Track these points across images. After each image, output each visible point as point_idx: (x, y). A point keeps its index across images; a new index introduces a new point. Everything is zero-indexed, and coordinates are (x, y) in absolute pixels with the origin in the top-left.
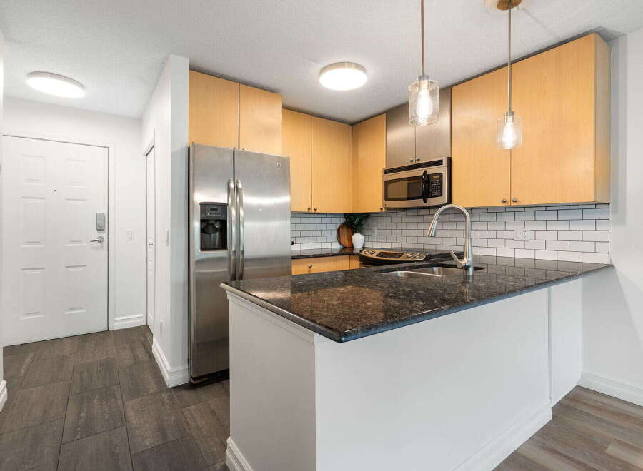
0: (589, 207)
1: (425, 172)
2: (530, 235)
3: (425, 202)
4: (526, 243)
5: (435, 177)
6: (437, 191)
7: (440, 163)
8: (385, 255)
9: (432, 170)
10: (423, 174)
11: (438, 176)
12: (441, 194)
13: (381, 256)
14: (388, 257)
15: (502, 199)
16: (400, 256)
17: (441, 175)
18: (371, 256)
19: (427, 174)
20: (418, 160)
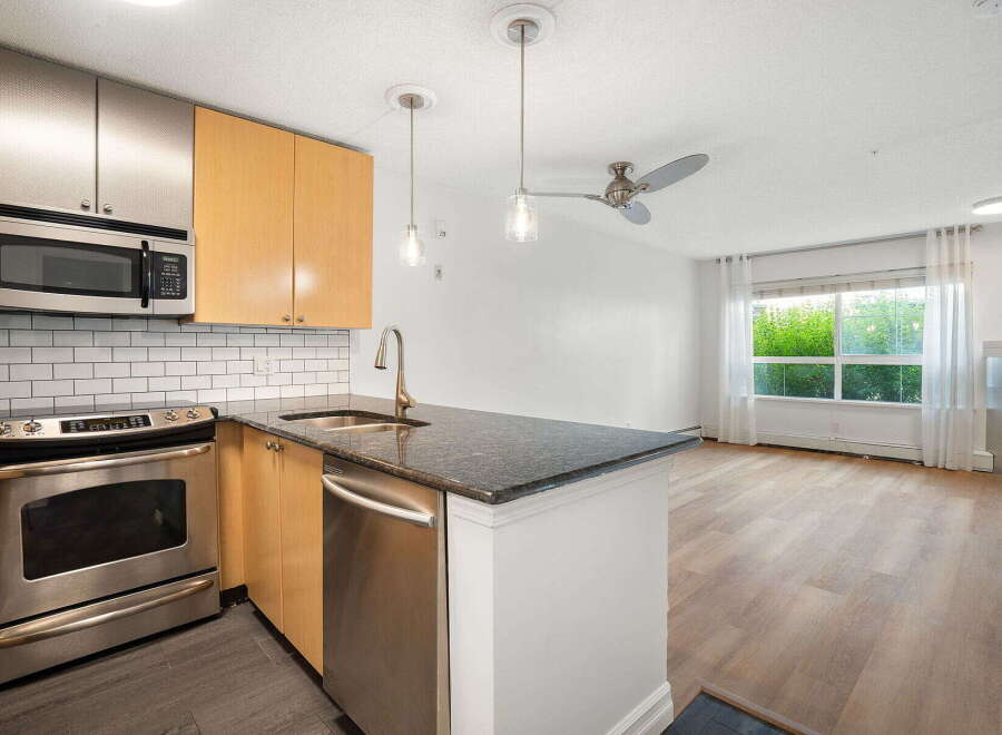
0: (333, 332)
1: (144, 244)
2: (274, 367)
3: (145, 304)
4: (270, 377)
5: (165, 259)
6: (174, 288)
7: (180, 235)
8: (87, 425)
9: (159, 245)
10: (139, 247)
11: (175, 260)
12: (183, 295)
13: (79, 430)
14: (108, 429)
15: (284, 315)
16: (146, 421)
17: (182, 260)
18: (36, 436)
19: (151, 249)
20: (107, 211)
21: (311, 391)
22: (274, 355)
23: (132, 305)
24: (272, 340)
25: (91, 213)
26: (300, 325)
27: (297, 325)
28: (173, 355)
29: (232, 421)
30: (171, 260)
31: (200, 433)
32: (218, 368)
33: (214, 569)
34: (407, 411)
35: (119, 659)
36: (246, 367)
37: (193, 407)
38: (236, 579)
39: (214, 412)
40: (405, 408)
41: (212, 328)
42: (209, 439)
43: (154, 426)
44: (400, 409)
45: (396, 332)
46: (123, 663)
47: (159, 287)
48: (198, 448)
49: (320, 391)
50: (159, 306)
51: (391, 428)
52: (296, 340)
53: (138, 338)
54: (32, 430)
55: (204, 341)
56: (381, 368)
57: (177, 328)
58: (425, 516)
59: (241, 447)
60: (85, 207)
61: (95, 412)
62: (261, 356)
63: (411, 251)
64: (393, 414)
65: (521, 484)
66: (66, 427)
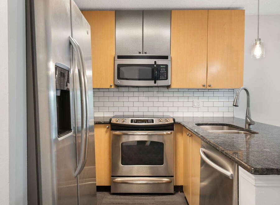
0: (226, 91)
1: (155, 62)
2: (201, 104)
3: (155, 83)
4: (199, 109)
5: (161, 66)
6: (164, 76)
7: (166, 58)
8: (137, 121)
9: (160, 62)
10: (154, 63)
11: (164, 67)
12: (167, 79)
13: (135, 122)
14: (142, 123)
15: (203, 84)
16: (153, 121)
17: (167, 66)
18: (124, 123)
19: (157, 64)
20: (146, 53)
21: (216, 115)
22: (201, 100)
23: (151, 83)
24: (200, 94)
25: (141, 55)
26: (209, 88)
27: (208, 88)
28: (165, 99)
29: (179, 124)
30: (163, 67)
31: (169, 127)
32: (180, 104)
33: (173, 176)
34: (251, 126)
35: (143, 197)
36: (190, 104)
37: (167, 118)
38: (180, 183)
39: (174, 120)
40: (249, 125)
41: (178, 90)
42: (172, 129)
43: (155, 123)
44: (247, 125)
45: (246, 90)
46: (144, 199)
47: (159, 76)
48: (169, 132)
49: (220, 115)
50: (160, 83)
51: (241, 133)
52: (210, 94)
53: (155, 93)
54: (124, 121)
55: (176, 94)
56: (236, 106)
57: (167, 90)
58: (229, 173)
59: (182, 134)
60: (140, 53)
61: (143, 118)
62: (196, 100)
63: (258, 51)
64: (244, 127)
65: (273, 167)
66: (132, 121)
